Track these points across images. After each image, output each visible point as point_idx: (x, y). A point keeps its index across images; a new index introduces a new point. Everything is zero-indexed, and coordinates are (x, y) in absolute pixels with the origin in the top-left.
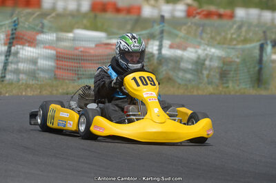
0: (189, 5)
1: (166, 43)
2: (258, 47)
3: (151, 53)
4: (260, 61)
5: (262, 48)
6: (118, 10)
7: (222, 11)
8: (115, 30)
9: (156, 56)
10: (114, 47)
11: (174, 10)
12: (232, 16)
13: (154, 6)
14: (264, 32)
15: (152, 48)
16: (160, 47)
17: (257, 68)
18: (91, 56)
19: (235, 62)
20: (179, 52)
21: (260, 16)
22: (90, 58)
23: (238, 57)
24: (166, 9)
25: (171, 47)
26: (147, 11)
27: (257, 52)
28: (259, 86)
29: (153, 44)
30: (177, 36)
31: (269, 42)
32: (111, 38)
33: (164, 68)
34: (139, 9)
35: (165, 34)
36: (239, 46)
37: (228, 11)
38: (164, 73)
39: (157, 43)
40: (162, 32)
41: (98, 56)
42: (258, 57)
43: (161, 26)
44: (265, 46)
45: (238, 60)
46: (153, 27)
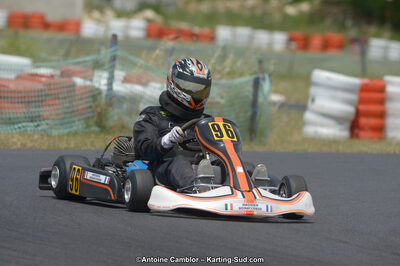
0: (149, 21)
1: (119, 74)
2: (251, 83)
3: (97, 89)
4: (254, 103)
5: (257, 84)
6: (46, 26)
7: (197, 30)
8: (43, 55)
9: (104, 93)
10: (43, 79)
11: (127, 27)
12: (212, 38)
13: (99, 21)
14: (260, 62)
15: (99, 82)
16: (111, 80)
17: (249, 114)
18: (11, 92)
19: (218, 103)
20: (138, 89)
21: (251, 38)
22: (10, 95)
23: (222, 97)
24: (117, 26)
25: (126, 80)
26: (90, 28)
27: (249, 89)
28: (251, 140)
29: (100, 76)
30: (135, 64)
31: (267, 76)
32: (38, 67)
33: (116, 111)
34: (77, 26)
35: (117, 62)
36: (224, 81)
37: (206, 30)
38: (116, 118)
39: (105, 75)
40: (114, 59)
41: (21, 92)
42: (251, 97)
43: (112, 49)
44: (261, 82)
45: (223, 101)
46: (98, 51)
